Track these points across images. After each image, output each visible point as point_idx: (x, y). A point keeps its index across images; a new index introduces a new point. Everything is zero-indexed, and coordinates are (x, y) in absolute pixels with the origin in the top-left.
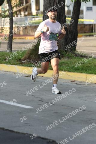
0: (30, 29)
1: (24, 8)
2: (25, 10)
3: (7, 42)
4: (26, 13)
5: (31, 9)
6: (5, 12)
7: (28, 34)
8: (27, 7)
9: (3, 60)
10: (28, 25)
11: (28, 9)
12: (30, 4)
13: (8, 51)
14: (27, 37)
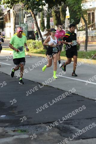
0: (95, 38)
1: (91, 25)
2: (92, 27)
3: (84, 45)
4: (93, 28)
5: (95, 26)
6: (80, 28)
7: (94, 41)
8: (93, 25)
9: (82, 56)
10: (94, 35)
11: (94, 26)
12: (95, 23)
13: (85, 51)
14: (93, 43)
